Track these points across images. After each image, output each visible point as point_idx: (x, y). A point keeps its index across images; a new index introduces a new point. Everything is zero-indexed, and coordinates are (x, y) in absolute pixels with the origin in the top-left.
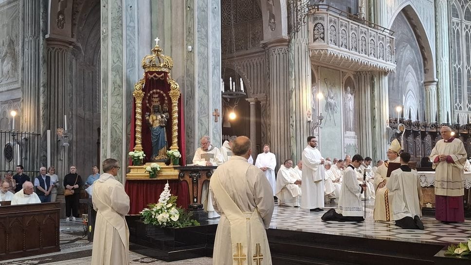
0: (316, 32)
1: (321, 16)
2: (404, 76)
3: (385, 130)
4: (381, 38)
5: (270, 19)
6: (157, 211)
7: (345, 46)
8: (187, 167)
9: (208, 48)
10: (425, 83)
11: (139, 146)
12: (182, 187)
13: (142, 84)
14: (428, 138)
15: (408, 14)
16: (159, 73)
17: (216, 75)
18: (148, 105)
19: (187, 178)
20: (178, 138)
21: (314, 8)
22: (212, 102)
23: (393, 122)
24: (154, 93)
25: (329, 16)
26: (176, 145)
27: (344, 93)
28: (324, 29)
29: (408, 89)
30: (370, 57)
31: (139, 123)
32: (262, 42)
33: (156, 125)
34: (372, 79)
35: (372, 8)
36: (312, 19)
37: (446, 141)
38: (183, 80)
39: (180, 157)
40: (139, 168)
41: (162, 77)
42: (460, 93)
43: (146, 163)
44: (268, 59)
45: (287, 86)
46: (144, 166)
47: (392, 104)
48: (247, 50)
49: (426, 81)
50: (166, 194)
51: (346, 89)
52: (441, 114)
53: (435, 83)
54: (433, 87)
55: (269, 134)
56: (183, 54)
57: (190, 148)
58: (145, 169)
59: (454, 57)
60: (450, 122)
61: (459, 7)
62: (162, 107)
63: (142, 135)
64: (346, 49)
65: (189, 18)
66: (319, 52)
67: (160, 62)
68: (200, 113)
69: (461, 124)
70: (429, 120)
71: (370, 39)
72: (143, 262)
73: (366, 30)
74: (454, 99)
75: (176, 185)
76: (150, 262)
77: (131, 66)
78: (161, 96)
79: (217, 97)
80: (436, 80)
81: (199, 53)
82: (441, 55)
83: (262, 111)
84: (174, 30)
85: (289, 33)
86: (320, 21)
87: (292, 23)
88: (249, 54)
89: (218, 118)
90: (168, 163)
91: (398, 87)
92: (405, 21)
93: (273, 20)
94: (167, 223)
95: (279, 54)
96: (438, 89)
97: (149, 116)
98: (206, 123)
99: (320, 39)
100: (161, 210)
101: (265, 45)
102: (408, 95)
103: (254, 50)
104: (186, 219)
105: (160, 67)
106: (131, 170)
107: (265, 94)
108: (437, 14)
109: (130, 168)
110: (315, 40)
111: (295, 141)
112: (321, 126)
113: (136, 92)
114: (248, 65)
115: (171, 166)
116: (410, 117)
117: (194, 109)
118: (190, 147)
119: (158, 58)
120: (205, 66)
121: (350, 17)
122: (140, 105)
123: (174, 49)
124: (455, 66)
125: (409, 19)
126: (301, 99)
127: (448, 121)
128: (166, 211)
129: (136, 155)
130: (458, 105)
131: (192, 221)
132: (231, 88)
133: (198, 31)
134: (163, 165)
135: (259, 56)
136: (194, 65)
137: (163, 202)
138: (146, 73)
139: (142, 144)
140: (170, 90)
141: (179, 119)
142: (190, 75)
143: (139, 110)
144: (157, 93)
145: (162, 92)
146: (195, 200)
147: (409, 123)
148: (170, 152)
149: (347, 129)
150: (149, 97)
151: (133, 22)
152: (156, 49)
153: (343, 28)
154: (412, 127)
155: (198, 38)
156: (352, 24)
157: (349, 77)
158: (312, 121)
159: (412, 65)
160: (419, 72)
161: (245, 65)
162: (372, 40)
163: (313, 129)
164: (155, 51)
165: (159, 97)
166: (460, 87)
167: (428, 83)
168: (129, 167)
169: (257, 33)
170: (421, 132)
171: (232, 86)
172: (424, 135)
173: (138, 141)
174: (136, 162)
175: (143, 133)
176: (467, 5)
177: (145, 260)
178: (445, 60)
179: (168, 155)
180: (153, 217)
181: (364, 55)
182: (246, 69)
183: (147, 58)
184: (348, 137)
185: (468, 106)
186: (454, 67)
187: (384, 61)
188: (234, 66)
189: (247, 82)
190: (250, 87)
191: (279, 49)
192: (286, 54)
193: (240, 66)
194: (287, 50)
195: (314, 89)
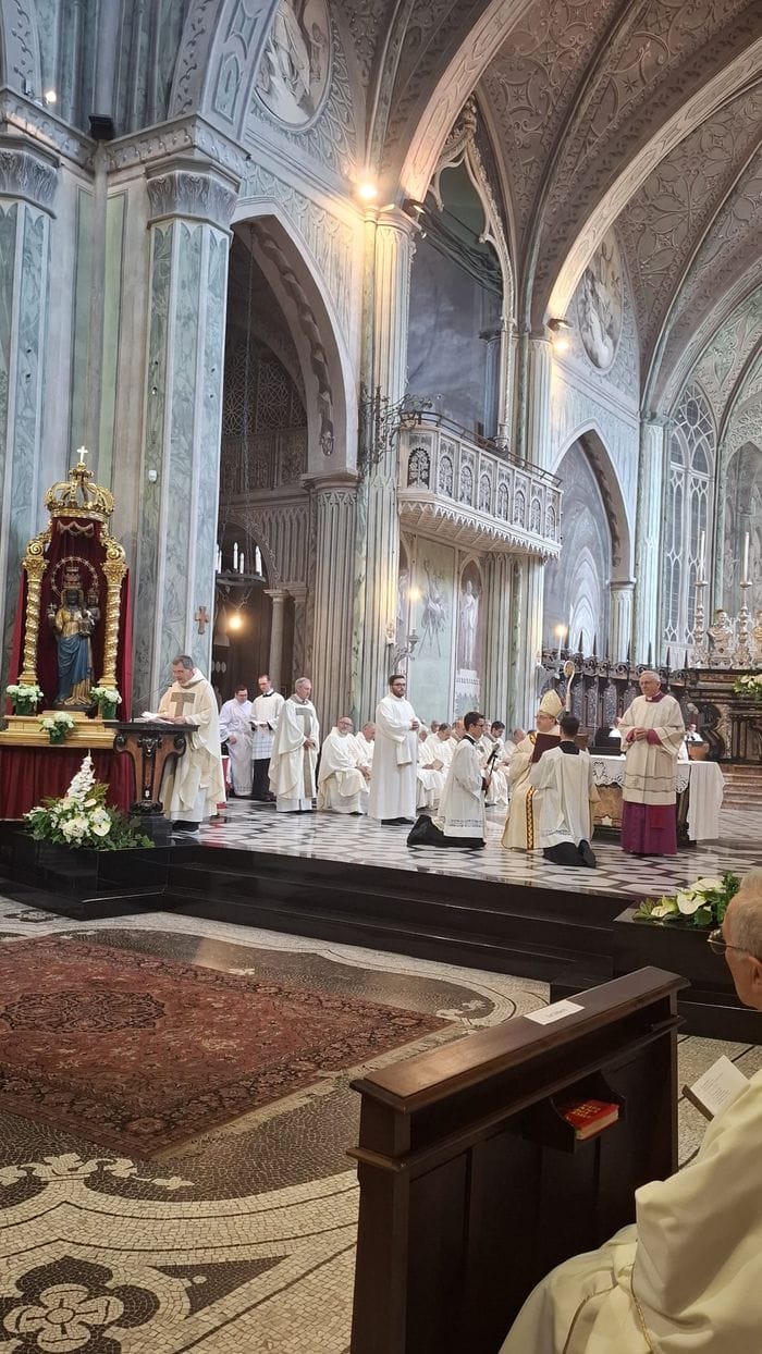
0: (413, 466)
1: (425, 434)
2: (576, 568)
3: (533, 671)
4: (537, 490)
5: (323, 431)
6: (63, 815)
7: (468, 499)
8: (133, 723)
9: (191, 479)
10: (612, 584)
11: (30, 672)
12: (120, 766)
13: (45, 543)
14: (611, 691)
15: (588, 446)
16: (83, 522)
17: (207, 535)
18: (54, 588)
19: (132, 747)
20: (117, 662)
21: (412, 418)
22: (196, 592)
23: (548, 656)
24: (68, 564)
25: (441, 437)
26: (112, 676)
27: (461, 593)
28: (428, 462)
29: (579, 595)
30: (514, 526)
31: (32, 624)
32: (304, 477)
33: (71, 631)
34: (516, 570)
35: (524, 430)
36: (407, 440)
37: (650, 699)
38: (135, 542)
39: (120, 702)
40: (28, 721)
41: (89, 531)
42: (675, 608)
43: (44, 712)
44: (316, 511)
45: (351, 568)
46: (39, 718)
47: (549, 621)
48: (273, 489)
49: (615, 580)
50: (84, 779)
51: (464, 586)
52: (637, 645)
53: (631, 586)
54: (626, 594)
55: (308, 665)
56: (137, 487)
57: (141, 685)
58: (41, 723)
59: (669, 539)
60: (653, 663)
61: (684, 444)
62: (85, 595)
63: (39, 652)
64: (469, 506)
65: (154, 412)
66: (418, 506)
67: (86, 499)
68: (168, 611)
69: (673, 668)
70: (615, 658)
71: (516, 491)
72: (27, 920)
73: (510, 472)
74: (664, 618)
75: (106, 761)
76: (41, 921)
77: (21, 503)
78: (84, 571)
79: (206, 583)
80: (633, 580)
81: (172, 486)
82: (645, 530)
83: (297, 617)
84: (120, 434)
85: (360, 463)
86: (423, 446)
87: (368, 445)
88: (274, 499)
89: (206, 626)
90: (91, 713)
91: (563, 589)
92: (584, 462)
93: (329, 433)
94: (84, 839)
95: (338, 504)
96: (635, 598)
97: (56, 611)
98: (179, 636)
99: (420, 481)
100: (72, 811)
101: (310, 484)
102: (579, 607)
103: (287, 492)
104: (126, 832)
105: (86, 509)
106: (10, 724)
107: (303, 584)
108: (644, 452)
109: (8, 721)
110: (410, 482)
111: (359, 682)
112: (412, 655)
113: (29, 558)
114: (274, 522)
115: (98, 720)
116: (580, 649)
117: (155, 604)
118: (142, 682)
119: (83, 490)
120: (183, 517)
121: (480, 443)
122: (37, 587)
123: (117, 473)
124: (669, 555)
125: (591, 456)
127: (649, 660)
128: (83, 814)
129: (23, 693)
130: (670, 631)
131: (138, 836)
132: (236, 567)
133: (172, 441)
134: (81, 717)
135: (297, 504)
136: (159, 511)
137: (77, 795)
138: (55, 520)
139: (39, 670)
140: (105, 560)
141: (122, 621)
142: (149, 531)
143: (34, 598)
144: (76, 564)
145: (87, 563)
146: (147, 794)
147: (579, 661)
148: (98, 691)
149: (461, 664)
150: (59, 571)
151: (32, 408)
152: (79, 470)
153: (467, 464)
154: (584, 668)
155: (172, 455)
156: (483, 458)
157: (472, 563)
158: (395, 644)
159: (590, 545)
160: (603, 563)
161: (266, 520)
162: (520, 492)
163: (397, 660)
164: (76, 474)
165: (79, 573)
166: (675, 597)
167: (617, 585)
168: (6, 717)
169: (296, 456)
170: (600, 678)
171: (239, 561)
172: (603, 683)
173: (29, 664)
174: (22, 707)
175: (40, 645)
176: (700, 441)
177: (31, 916)
178: (652, 543)
179: (92, 697)
180: (54, 825)
181: (502, 520)
182: (268, 531)
183: (57, 488)
184: (463, 681)
185: (687, 634)
186: (668, 558)
187: (540, 537)
188: (243, 520)
189: (270, 556)
190: (274, 566)
191: (337, 495)
192: (352, 505)
193: (256, 522)
194: (354, 498)
195: (404, 580)
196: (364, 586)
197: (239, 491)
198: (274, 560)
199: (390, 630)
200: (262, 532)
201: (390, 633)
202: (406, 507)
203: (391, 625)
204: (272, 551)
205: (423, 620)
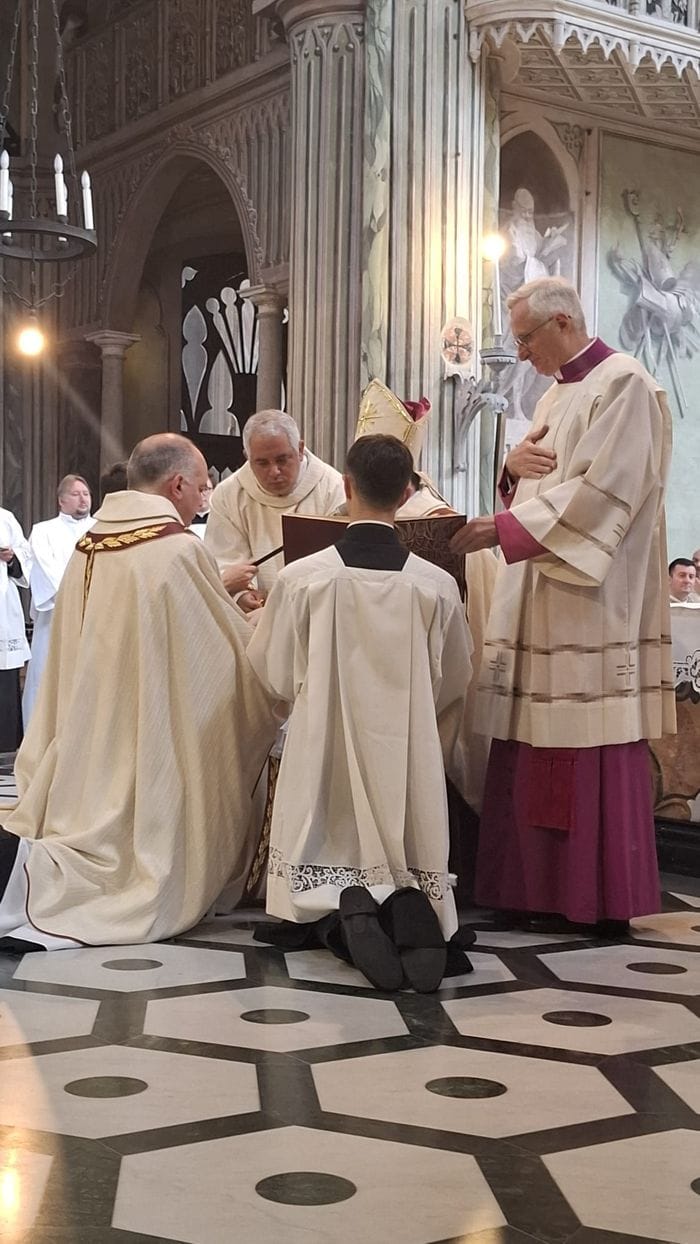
7: (675, 7)
32: (258, 5)
45: (352, 202)
64: (681, 27)
66: (514, 33)
103: (269, 64)
114: (252, 135)
126: (415, 270)
158: (468, 375)
161: (242, 134)
188: (207, 146)
189: (248, 213)
190: (255, 235)
191: (318, 32)
192: (352, 51)
193: (227, 145)
194: (358, 33)
195: (557, 237)
196: (381, 241)
197: (204, 84)
198: (256, 220)
199: (456, 343)
200: (236, 163)
201: (455, 351)
202: (488, 39)
203: (458, 331)
204: (251, 202)
205: (624, 330)
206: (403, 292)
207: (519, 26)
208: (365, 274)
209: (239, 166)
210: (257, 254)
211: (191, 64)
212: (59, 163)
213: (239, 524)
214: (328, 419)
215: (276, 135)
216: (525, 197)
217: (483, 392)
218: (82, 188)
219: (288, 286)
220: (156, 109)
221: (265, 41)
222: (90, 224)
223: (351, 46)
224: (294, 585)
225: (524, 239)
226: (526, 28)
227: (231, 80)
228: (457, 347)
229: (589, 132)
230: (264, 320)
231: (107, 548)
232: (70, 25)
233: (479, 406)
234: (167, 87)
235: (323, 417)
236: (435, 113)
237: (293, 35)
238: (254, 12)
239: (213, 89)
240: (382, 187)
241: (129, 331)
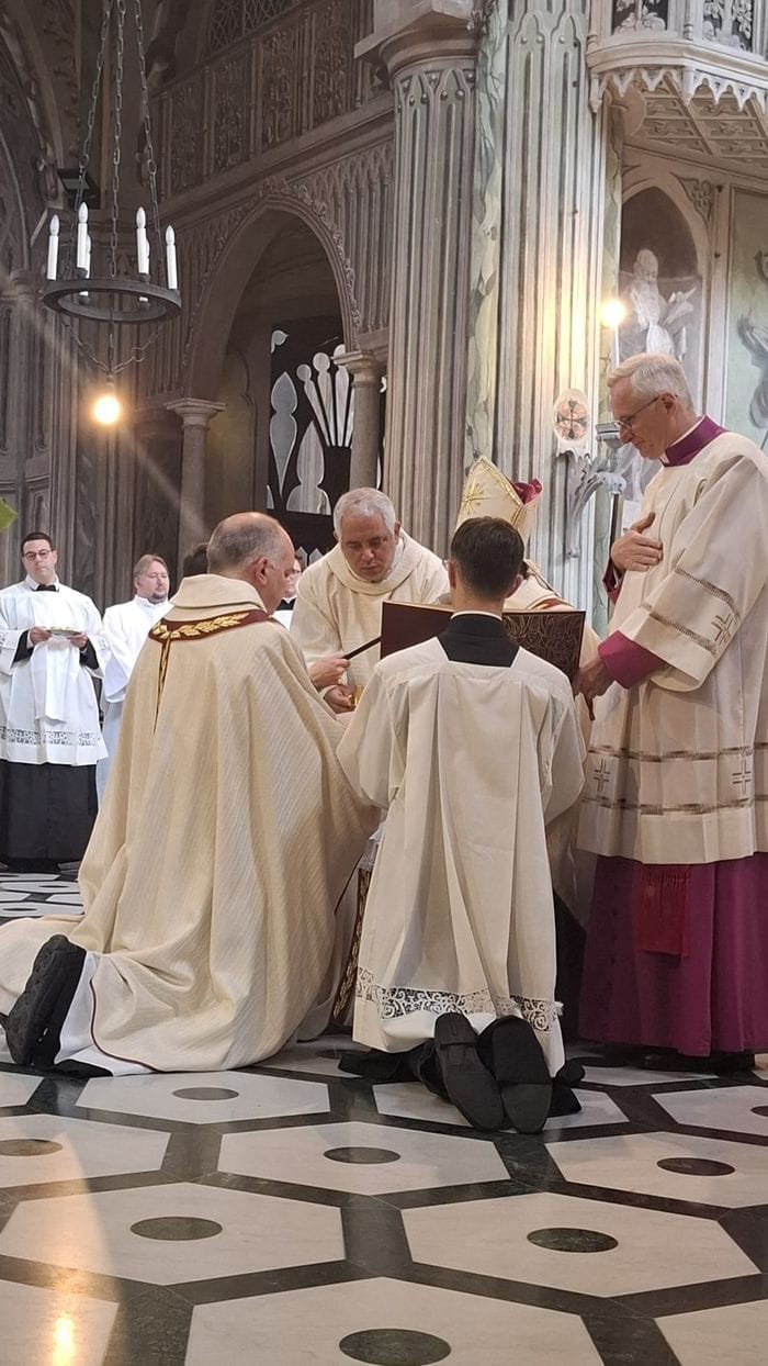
32: (361, 48)
48: (354, 108)
66: (639, 79)
88: (351, 136)
99: (642, 10)
103: (372, 111)
110: (617, 20)
114: (351, 189)
126: (527, 337)
161: (340, 188)
163: (580, 498)
188: (301, 200)
189: (346, 273)
190: (352, 297)
191: (425, 78)
192: (463, 99)
193: (323, 199)
194: (468, 80)
195: (683, 302)
196: (489, 305)
197: (299, 133)
198: (353, 281)
199: (570, 417)
200: (333, 219)
201: (569, 426)
202: (611, 87)
203: (572, 404)
204: (349, 261)
205: (756, 406)
206: (513, 360)
207: (645, 74)
208: (471, 341)
209: (336, 221)
210: (353, 318)
211: (286, 112)
212: (141, 216)
213: (327, 611)
214: (429, 498)
215: (377, 187)
216: (648, 260)
217: (598, 471)
218: (166, 245)
219: (387, 352)
220: (248, 159)
221: (368, 87)
222: (173, 283)
223: (461, 93)
224: (393, 680)
225: (646, 305)
226: (652, 75)
227: (329, 129)
228: (571, 421)
229: (720, 188)
230: (359, 389)
231: (184, 637)
232: (157, 68)
233: (595, 486)
234: (260, 136)
235: (422, 495)
236: (551, 167)
237: (397, 81)
238: (356, 56)
239: (310, 138)
240: (492, 246)
241: (214, 399)
